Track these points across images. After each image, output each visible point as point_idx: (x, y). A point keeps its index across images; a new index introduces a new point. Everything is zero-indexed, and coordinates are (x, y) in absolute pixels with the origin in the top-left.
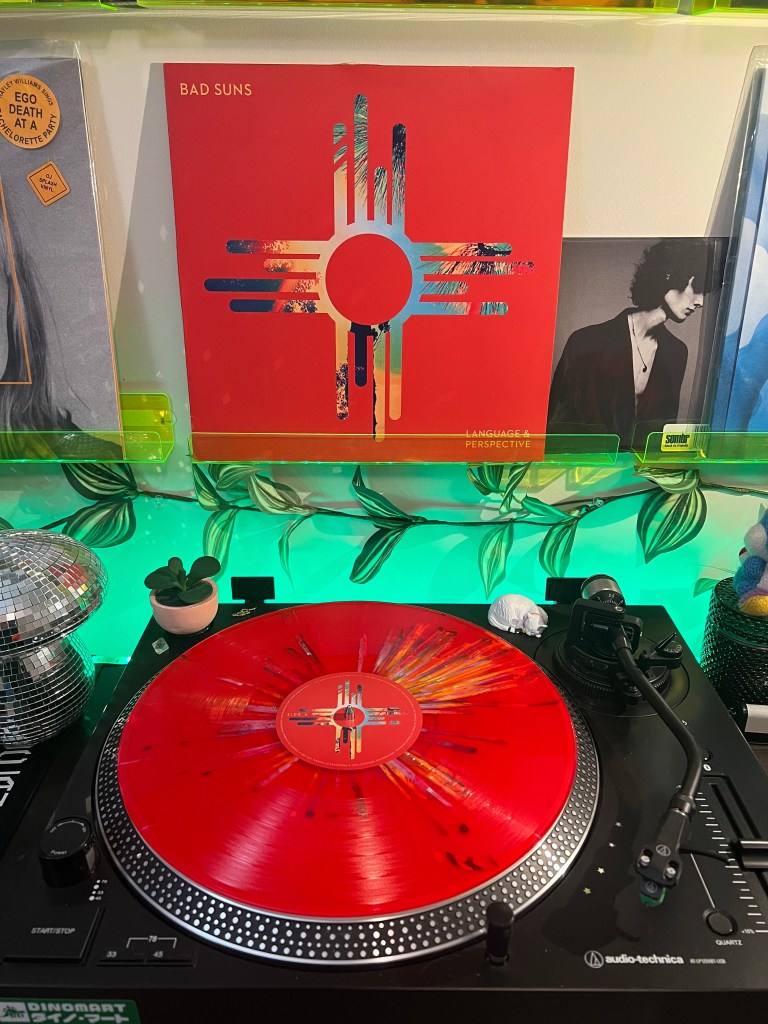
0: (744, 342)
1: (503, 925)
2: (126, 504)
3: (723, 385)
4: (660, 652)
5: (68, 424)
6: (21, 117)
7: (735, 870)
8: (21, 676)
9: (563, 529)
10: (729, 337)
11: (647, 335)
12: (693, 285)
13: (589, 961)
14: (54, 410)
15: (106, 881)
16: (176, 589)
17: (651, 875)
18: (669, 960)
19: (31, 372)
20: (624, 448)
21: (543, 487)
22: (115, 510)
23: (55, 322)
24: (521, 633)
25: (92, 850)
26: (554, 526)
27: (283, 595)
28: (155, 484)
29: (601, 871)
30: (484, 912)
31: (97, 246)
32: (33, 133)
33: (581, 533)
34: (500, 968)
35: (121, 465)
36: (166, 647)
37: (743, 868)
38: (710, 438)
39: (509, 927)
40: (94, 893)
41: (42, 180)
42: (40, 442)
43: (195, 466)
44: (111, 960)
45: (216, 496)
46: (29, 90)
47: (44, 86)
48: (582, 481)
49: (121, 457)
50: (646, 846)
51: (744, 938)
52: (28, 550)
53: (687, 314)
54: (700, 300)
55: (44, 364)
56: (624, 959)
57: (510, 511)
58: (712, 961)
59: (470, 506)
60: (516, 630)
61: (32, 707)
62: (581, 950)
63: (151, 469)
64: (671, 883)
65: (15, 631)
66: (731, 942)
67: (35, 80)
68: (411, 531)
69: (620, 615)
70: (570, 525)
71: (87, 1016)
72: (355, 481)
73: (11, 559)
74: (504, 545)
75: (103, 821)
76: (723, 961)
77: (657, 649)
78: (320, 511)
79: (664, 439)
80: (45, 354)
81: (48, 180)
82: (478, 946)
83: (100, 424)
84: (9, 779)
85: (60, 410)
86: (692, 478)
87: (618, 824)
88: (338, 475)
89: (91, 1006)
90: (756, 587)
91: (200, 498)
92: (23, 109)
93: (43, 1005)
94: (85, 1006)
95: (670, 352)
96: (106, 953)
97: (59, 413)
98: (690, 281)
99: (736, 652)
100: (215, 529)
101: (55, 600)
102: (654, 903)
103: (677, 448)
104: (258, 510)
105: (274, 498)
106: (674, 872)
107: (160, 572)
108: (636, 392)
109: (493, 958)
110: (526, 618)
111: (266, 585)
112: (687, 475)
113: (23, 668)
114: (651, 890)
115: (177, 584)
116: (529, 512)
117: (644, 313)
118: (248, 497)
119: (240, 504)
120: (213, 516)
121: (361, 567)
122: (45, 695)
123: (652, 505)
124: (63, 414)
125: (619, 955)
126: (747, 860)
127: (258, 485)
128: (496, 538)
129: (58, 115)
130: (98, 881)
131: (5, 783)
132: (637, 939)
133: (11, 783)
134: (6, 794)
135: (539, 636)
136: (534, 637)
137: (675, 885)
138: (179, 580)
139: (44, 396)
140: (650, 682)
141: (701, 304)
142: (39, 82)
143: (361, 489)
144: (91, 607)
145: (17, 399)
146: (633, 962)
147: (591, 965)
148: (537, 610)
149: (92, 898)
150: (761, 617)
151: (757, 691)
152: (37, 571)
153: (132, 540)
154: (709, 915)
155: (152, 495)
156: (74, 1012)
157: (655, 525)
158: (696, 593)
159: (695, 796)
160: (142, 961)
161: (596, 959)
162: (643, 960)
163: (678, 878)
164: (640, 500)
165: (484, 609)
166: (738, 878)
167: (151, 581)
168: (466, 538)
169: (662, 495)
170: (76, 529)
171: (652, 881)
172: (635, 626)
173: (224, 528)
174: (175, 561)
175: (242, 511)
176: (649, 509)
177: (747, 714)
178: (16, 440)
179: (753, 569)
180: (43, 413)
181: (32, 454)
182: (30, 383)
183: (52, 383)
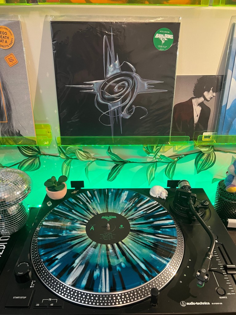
0: (228, 107)
1: (156, 295)
2: (38, 158)
3: (221, 121)
5: (19, 134)
6: (2, 39)
7: (225, 274)
8: (7, 214)
9: (172, 164)
10: (223, 106)
11: (198, 105)
13: (182, 304)
14: (15, 130)
15: (35, 281)
16: (54, 186)
17: (200, 278)
18: (205, 303)
19: (7, 118)
20: (191, 140)
21: (166, 151)
22: (34, 160)
24: (160, 198)
25: (31, 271)
26: (169, 163)
27: (86, 186)
28: (46, 152)
29: (185, 275)
30: (150, 290)
31: (27, 79)
32: (6, 44)
33: (178, 165)
34: (155, 307)
35: (36, 147)
36: (51, 204)
37: (227, 274)
38: (217, 137)
39: (158, 296)
40: (32, 285)
41: (9, 59)
42: (10, 140)
43: (59, 147)
44: (38, 306)
45: (65, 155)
46: (5, 31)
47: (9, 29)
48: (178, 149)
49: (36, 144)
50: (199, 270)
51: (228, 296)
52: (8, 176)
53: (211, 99)
54: (214, 94)
55: (11, 116)
56: (192, 303)
57: (156, 159)
58: (218, 303)
59: (144, 157)
60: (158, 197)
61: (10, 223)
62: (179, 301)
63: (45, 148)
64: (206, 281)
65: (5, 201)
66: (224, 297)
67: (6, 27)
68: (126, 165)
69: (190, 193)
70: (174, 163)
72: (108, 150)
73: (3, 179)
74: (154, 169)
75: (34, 261)
76: (222, 304)
77: (201, 204)
78: (98, 159)
79: (203, 137)
80: (11, 113)
81: (11, 59)
82: (148, 300)
83: (29, 134)
84: (4, 245)
85: (16, 130)
86: (212, 148)
87: (190, 260)
88: (103, 148)
90: (231, 184)
91: (61, 156)
92: (3, 36)
95: (205, 111)
96: (36, 305)
97: (16, 131)
98: (212, 89)
99: (225, 203)
100: (65, 165)
101: (17, 192)
102: (202, 287)
103: (207, 140)
104: (78, 159)
105: (83, 156)
106: (207, 278)
107: (49, 180)
108: (195, 123)
109: (153, 304)
110: (161, 193)
112: (210, 147)
113: (7, 212)
114: (200, 283)
115: (54, 184)
116: (162, 159)
117: (197, 98)
118: (75, 155)
119: (73, 157)
120: (65, 161)
121: (111, 176)
122: (14, 220)
123: (199, 156)
124: (18, 131)
125: (191, 302)
126: (229, 271)
127: (78, 152)
128: (152, 167)
129: (14, 38)
130: (33, 281)
131: (3, 247)
132: (196, 297)
133: (5, 247)
134: (3, 250)
135: (165, 199)
136: (164, 199)
137: (207, 281)
138: (55, 183)
139: (11, 126)
140: (199, 214)
141: (215, 96)
142: (7, 28)
143: (110, 153)
144: (28, 193)
145: (3, 127)
146: (195, 304)
147: (182, 306)
148: (164, 190)
149: (31, 287)
150: (233, 193)
151: (231, 215)
152: (11, 182)
153: (40, 169)
154: (217, 289)
155: (45, 155)
157: (200, 162)
158: (213, 182)
159: (213, 252)
160: (47, 307)
161: (184, 304)
162: (198, 304)
163: (208, 279)
164: (196, 155)
165: (149, 189)
166: (226, 277)
167: (46, 184)
168: (143, 167)
169: (202, 154)
170: (22, 166)
171: (201, 280)
172: (195, 197)
173: (68, 165)
174: (53, 177)
175: (73, 160)
176: (199, 158)
177: (228, 222)
178: (3, 140)
179: (231, 178)
180: (11, 131)
181: (8, 144)
182: (7, 122)
183: (14, 122)
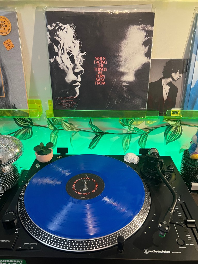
0: (192, 86)
1: (122, 242)
2: (30, 128)
3: (187, 98)
4: (168, 168)
5: (15, 107)
6: (1, 27)
7: (185, 228)
8: (1, 173)
9: (145, 135)
10: (189, 85)
11: (167, 85)
12: (179, 71)
13: (145, 252)
14: (11, 104)
15: (19, 228)
16: (42, 151)
17: (163, 228)
18: (166, 252)
19: (5, 94)
21: (139, 124)
22: (27, 130)
23: (11, 81)
24: (132, 163)
25: (16, 219)
26: (142, 134)
27: (70, 152)
28: (38, 123)
29: (149, 227)
31: (21, 61)
32: (4, 31)
33: (149, 136)
34: (121, 253)
35: (29, 118)
36: (39, 166)
37: (187, 227)
38: (183, 112)
39: (123, 243)
40: (16, 231)
41: (7, 44)
42: (7, 112)
43: (48, 119)
44: (19, 249)
45: (53, 126)
46: (4, 20)
47: (7, 19)
48: (150, 123)
49: (28, 116)
50: (161, 222)
51: (187, 246)
52: (3, 141)
53: (178, 79)
54: (181, 75)
55: (8, 92)
57: (130, 131)
58: (178, 252)
59: (120, 129)
60: (131, 162)
61: (4, 181)
62: (143, 249)
63: (37, 119)
64: (167, 232)
66: (183, 247)
67: (5, 17)
68: (104, 136)
69: (158, 159)
70: (146, 134)
71: (13, 263)
72: (90, 122)
74: (129, 139)
75: (20, 212)
76: (181, 252)
77: (167, 168)
78: (81, 130)
79: (172, 112)
80: (8, 89)
81: (8, 44)
82: (115, 247)
83: (22, 107)
85: (12, 104)
86: (179, 122)
87: (155, 215)
88: (85, 121)
89: (14, 261)
90: (194, 152)
91: (49, 127)
92: (2, 25)
93: (2, 261)
94: (13, 261)
95: (173, 90)
96: (18, 247)
98: (178, 70)
99: (189, 169)
100: (53, 135)
101: (10, 154)
102: (162, 237)
103: (175, 115)
104: (64, 130)
105: (69, 127)
106: (168, 229)
107: (38, 146)
108: (164, 100)
109: (119, 251)
110: (134, 159)
111: (66, 150)
112: (177, 121)
113: (2, 171)
114: (162, 233)
115: (42, 149)
116: (136, 131)
117: (166, 79)
118: (62, 127)
119: (60, 128)
120: (53, 131)
121: (91, 145)
122: (8, 178)
123: (168, 129)
124: (13, 105)
125: (153, 250)
126: (188, 225)
127: (64, 124)
128: (127, 138)
129: (11, 26)
130: (17, 228)
132: (158, 246)
135: (137, 164)
136: (136, 164)
137: (168, 232)
138: (43, 149)
139: (8, 100)
140: (165, 177)
141: (181, 76)
142: (6, 18)
143: (91, 125)
144: (19, 155)
145: (1, 101)
146: (157, 252)
147: (145, 253)
148: (136, 156)
149: (15, 233)
150: (196, 160)
151: (195, 179)
152: (5, 146)
153: (32, 137)
154: (177, 240)
155: (37, 126)
156: (10, 262)
157: (169, 134)
158: (180, 152)
159: (175, 207)
160: (27, 250)
161: (147, 251)
162: (159, 252)
163: (169, 230)
164: (165, 128)
165: (123, 156)
166: (186, 230)
167: (35, 149)
168: (119, 137)
169: (171, 127)
170: (17, 135)
171: (162, 231)
172: (162, 162)
173: (56, 135)
174: (41, 144)
175: (60, 130)
176: (167, 131)
177: (192, 185)
178: (1, 112)
179: (194, 147)
180: (8, 105)
181: (5, 115)
182: (5, 97)
183: (10, 97)
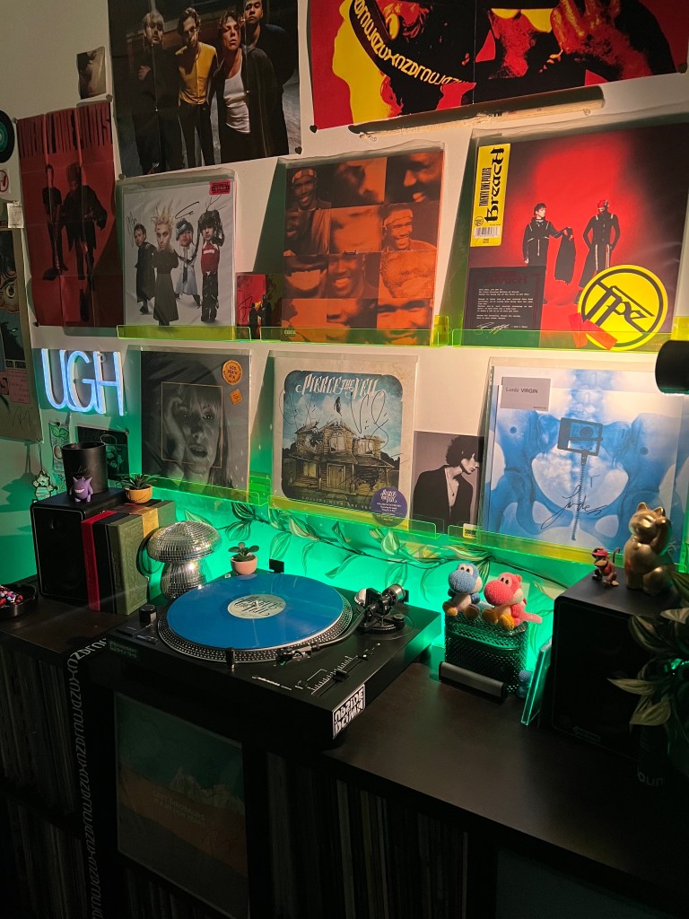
0: (493, 487)
2: (250, 523)
5: (231, 485)
10: (487, 484)
12: (475, 457)
14: (227, 479)
19: (222, 464)
22: (245, 524)
26: (427, 570)
27: (288, 570)
32: (233, 379)
42: (221, 491)
43: (270, 510)
46: (234, 365)
49: (246, 501)
53: (471, 471)
55: (226, 461)
79: (464, 531)
80: (227, 457)
81: (235, 395)
85: (229, 479)
91: (272, 524)
92: (232, 372)
95: (464, 488)
98: (472, 456)
103: (470, 536)
105: (302, 530)
107: (236, 548)
108: (450, 505)
111: (281, 565)
115: (240, 553)
117: (452, 468)
124: (230, 481)
129: (242, 374)
139: (225, 474)
141: (477, 466)
145: (216, 473)
167: (232, 550)
178: (213, 489)
180: (223, 480)
181: (218, 496)
182: (221, 468)
183: (228, 469)
